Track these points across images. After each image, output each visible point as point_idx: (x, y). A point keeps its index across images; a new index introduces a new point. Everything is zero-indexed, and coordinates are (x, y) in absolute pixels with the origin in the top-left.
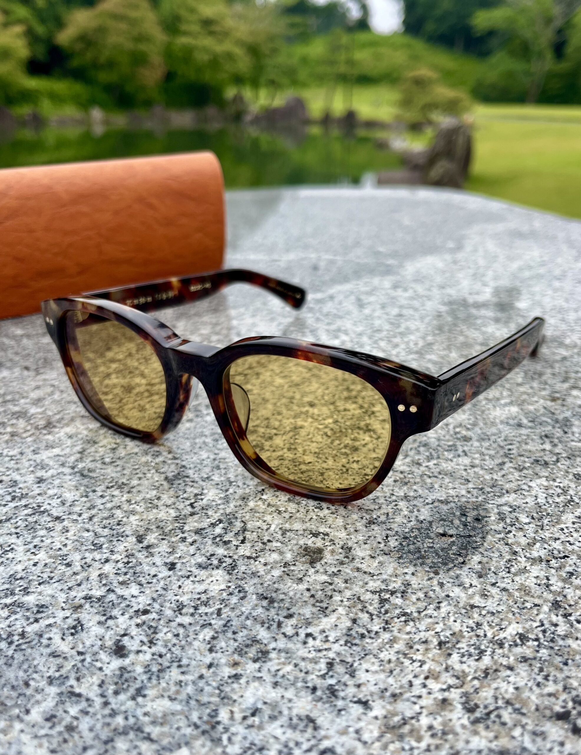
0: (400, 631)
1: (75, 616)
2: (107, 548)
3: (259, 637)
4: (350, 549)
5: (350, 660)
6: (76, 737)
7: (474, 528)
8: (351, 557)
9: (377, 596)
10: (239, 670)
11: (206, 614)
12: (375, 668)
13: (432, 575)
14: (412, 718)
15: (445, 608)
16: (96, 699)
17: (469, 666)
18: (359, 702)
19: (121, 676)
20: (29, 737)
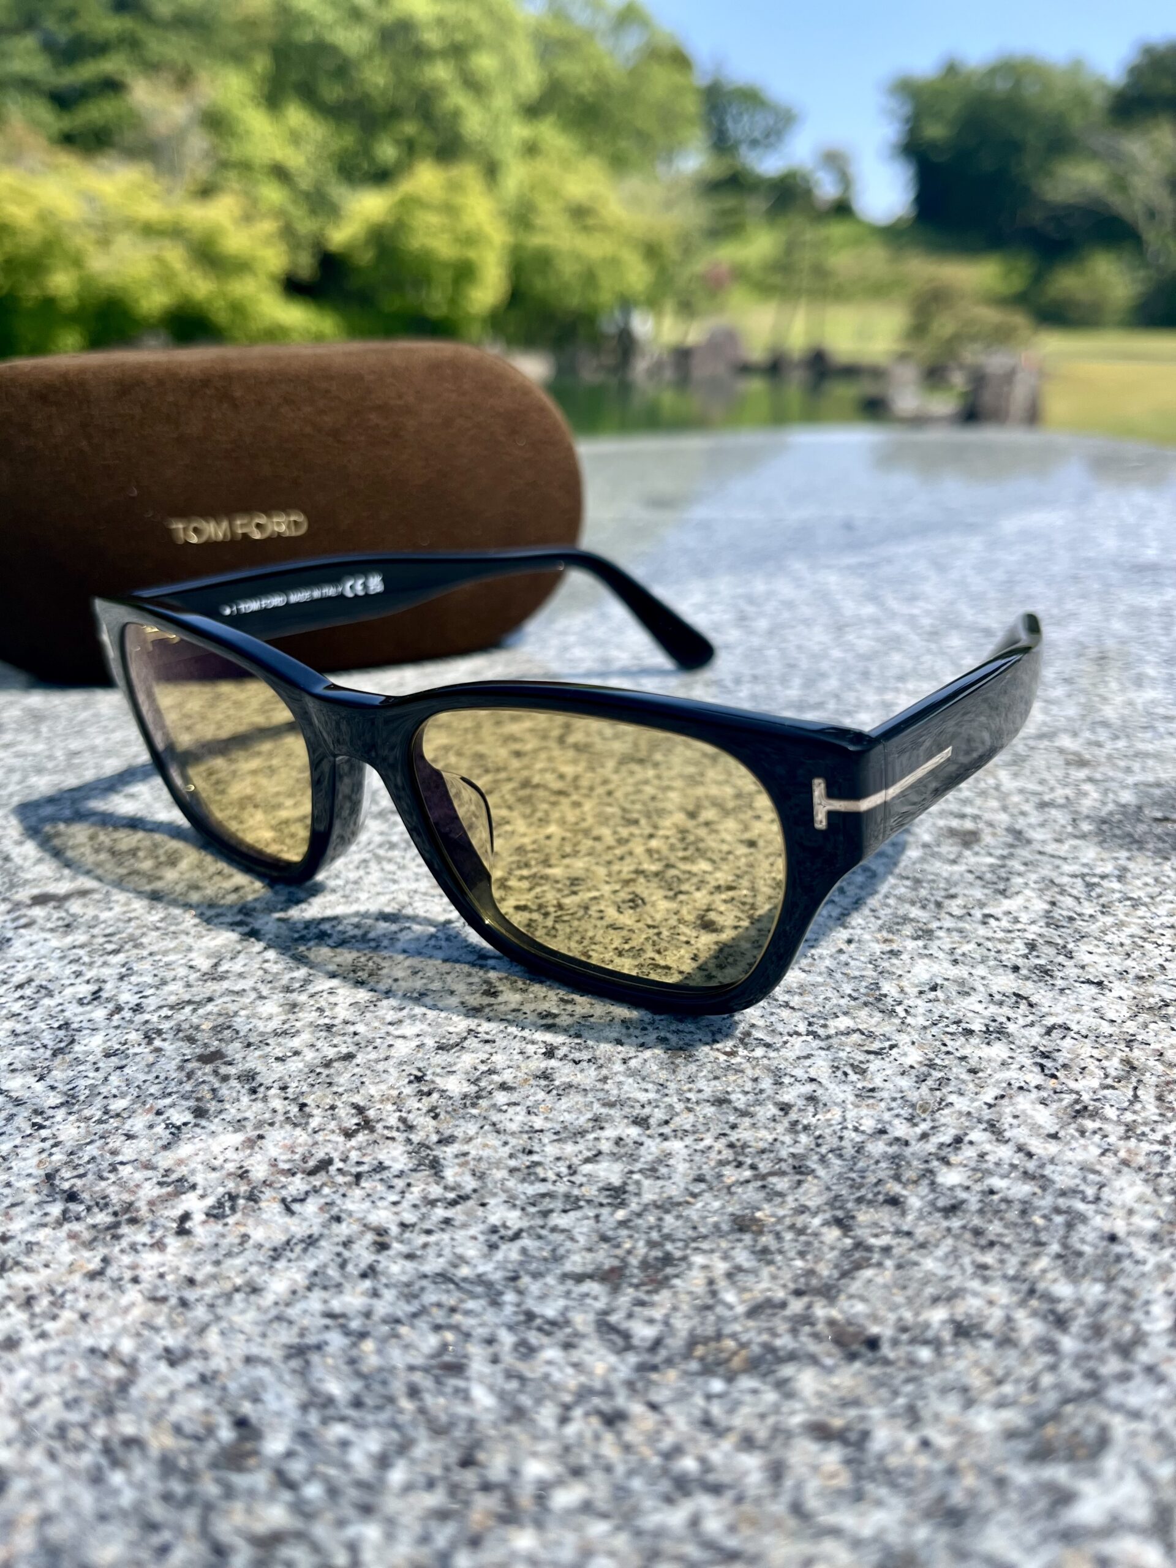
0: (1127, 915)
2: (646, 824)
3: (911, 916)
4: (1020, 832)
5: (1060, 941)
8: (1024, 841)
9: (1079, 880)
10: (895, 947)
12: (1103, 950)
18: (1089, 982)
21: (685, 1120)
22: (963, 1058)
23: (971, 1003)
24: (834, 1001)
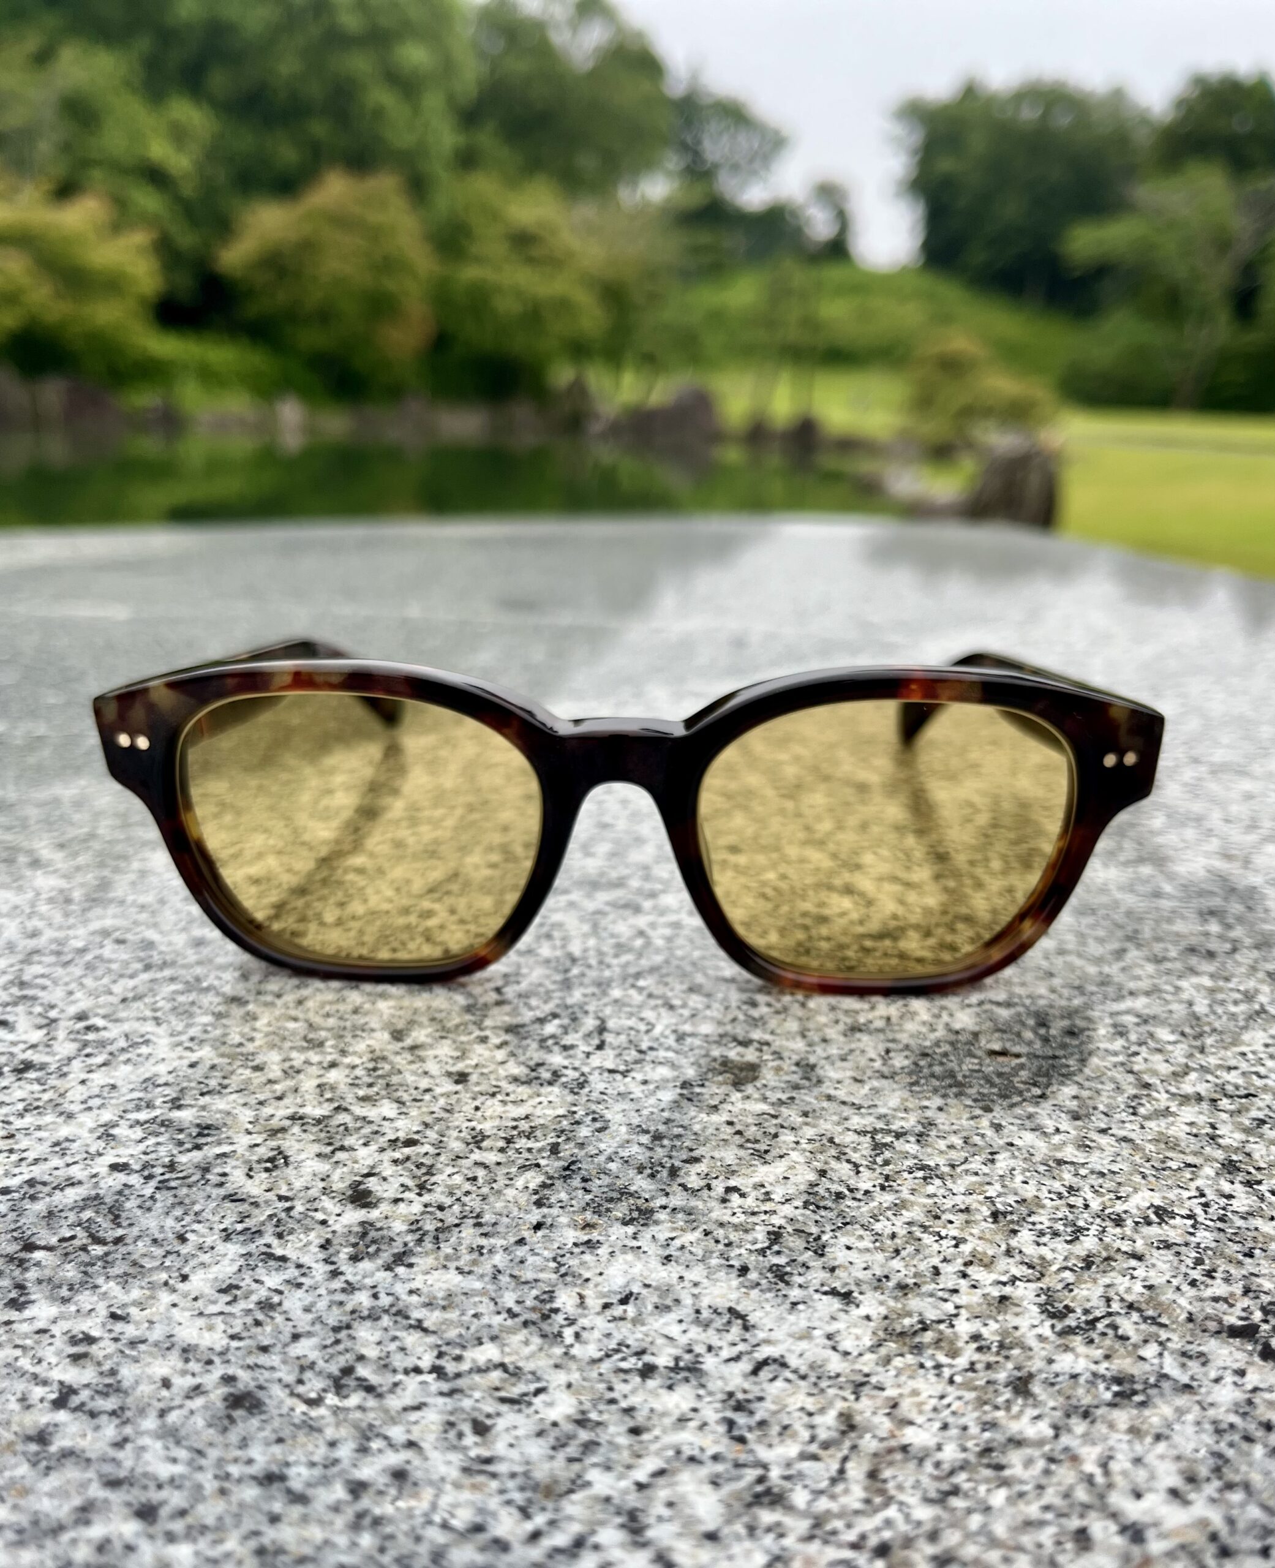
0: (913, 1191)
1: (273, 1143)
2: (332, 1047)
3: (633, 1188)
4: (813, 1067)
5: (814, 1230)
6: (279, 1319)
7: (1064, 1046)
8: (814, 1080)
9: (868, 1138)
10: (595, 1235)
11: (529, 1150)
12: (867, 1243)
13: (978, 1112)
14: (940, 1322)
15: (1003, 1162)
16: (313, 1265)
17: (1053, 1250)
18: (834, 1292)
19: (364, 1234)
20: (187, 1314)
21: (209, 1511)
22: (629, 1411)
23: (668, 1324)
24: (485, 1320)
